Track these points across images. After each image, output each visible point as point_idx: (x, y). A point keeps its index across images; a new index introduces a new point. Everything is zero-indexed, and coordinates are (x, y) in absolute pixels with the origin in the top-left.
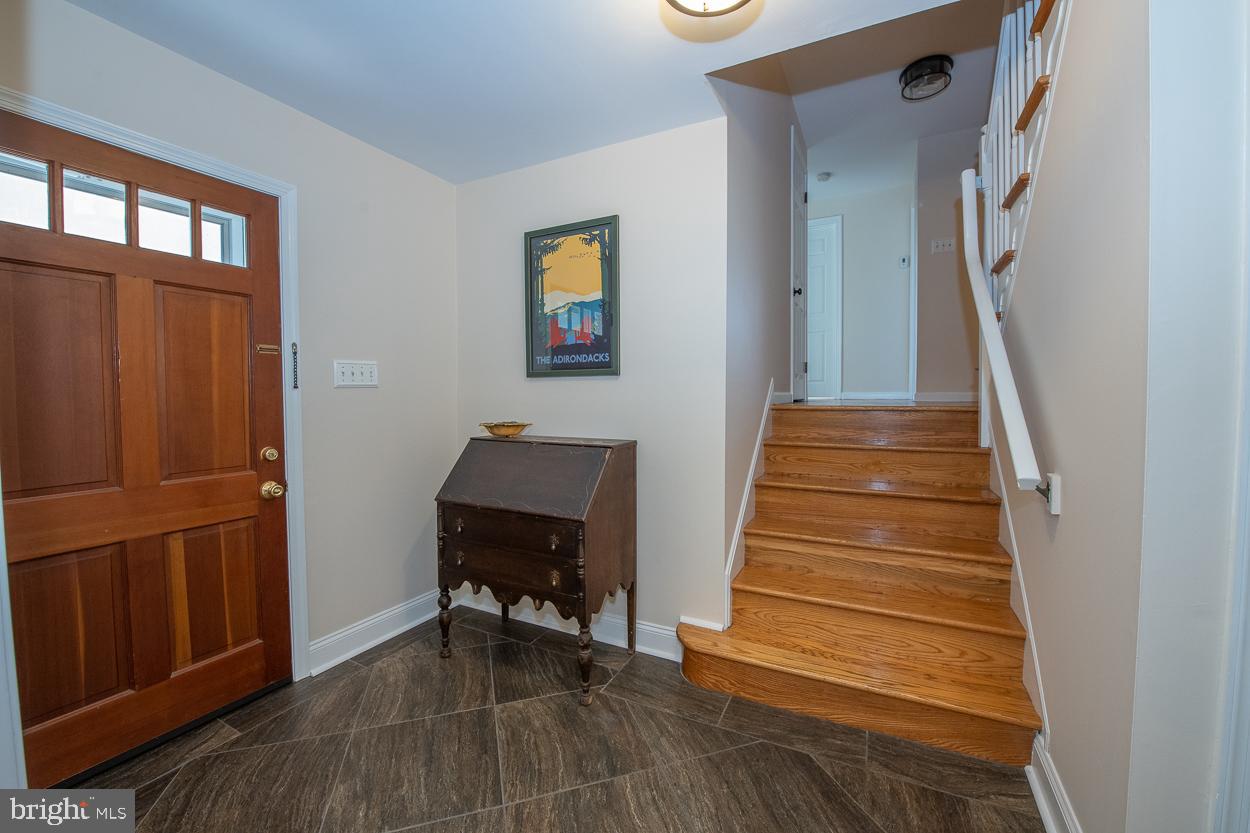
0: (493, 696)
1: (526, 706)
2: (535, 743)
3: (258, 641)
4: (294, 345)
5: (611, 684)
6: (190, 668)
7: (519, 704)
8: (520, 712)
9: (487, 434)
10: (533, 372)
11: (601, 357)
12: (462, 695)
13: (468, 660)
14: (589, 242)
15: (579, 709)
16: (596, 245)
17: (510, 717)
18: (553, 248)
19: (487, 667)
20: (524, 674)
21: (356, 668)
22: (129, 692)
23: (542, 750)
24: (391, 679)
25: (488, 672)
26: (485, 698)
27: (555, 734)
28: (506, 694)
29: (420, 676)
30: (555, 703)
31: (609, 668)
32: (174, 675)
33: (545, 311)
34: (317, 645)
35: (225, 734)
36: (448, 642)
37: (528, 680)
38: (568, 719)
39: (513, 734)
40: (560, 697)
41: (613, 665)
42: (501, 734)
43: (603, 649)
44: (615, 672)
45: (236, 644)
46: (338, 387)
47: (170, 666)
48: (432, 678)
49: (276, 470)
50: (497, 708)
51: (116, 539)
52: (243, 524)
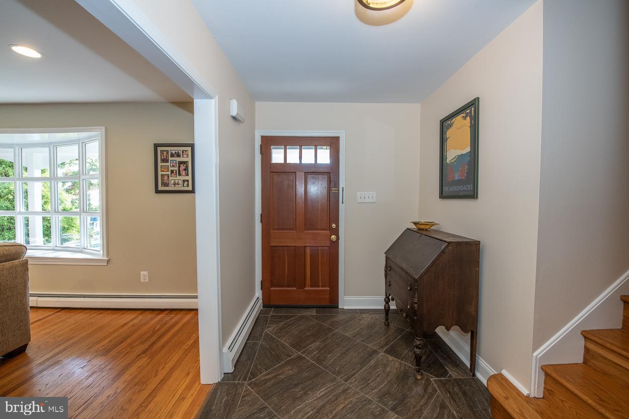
0: (385, 349)
1: (392, 361)
2: (379, 375)
3: (328, 288)
4: (343, 188)
5: (440, 380)
6: (310, 288)
7: (391, 358)
8: (387, 361)
9: (413, 227)
10: (443, 196)
11: (469, 187)
12: (376, 341)
13: (393, 330)
14: (465, 118)
15: (412, 377)
16: (468, 118)
17: (382, 359)
18: (450, 126)
19: (396, 337)
20: (407, 349)
21: (357, 313)
22: (295, 288)
23: (378, 379)
24: (362, 322)
25: (394, 339)
26: (382, 347)
27: (389, 378)
28: (392, 351)
29: (370, 327)
30: (405, 368)
31: (450, 373)
32: (306, 288)
33: (447, 162)
34: (347, 298)
35: (313, 312)
36: (388, 318)
37: (405, 352)
38: (403, 377)
39: (375, 366)
40: (410, 367)
41: (453, 373)
42: (373, 362)
43: (458, 363)
44: (450, 376)
45: (322, 286)
46: (359, 203)
47: (305, 286)
48: (374, 329)
49: (336, 232)
50: (382, 353)
51: (294, 245)
52: (326, 248)
